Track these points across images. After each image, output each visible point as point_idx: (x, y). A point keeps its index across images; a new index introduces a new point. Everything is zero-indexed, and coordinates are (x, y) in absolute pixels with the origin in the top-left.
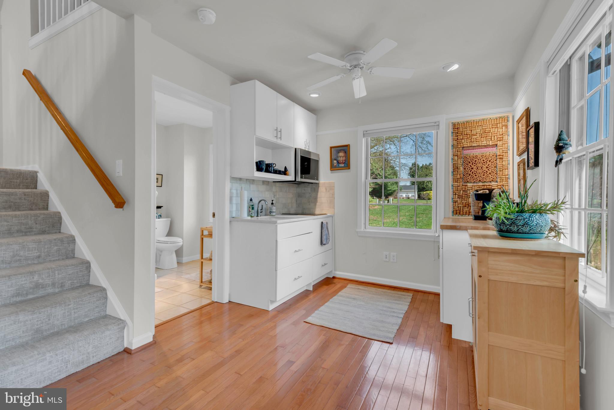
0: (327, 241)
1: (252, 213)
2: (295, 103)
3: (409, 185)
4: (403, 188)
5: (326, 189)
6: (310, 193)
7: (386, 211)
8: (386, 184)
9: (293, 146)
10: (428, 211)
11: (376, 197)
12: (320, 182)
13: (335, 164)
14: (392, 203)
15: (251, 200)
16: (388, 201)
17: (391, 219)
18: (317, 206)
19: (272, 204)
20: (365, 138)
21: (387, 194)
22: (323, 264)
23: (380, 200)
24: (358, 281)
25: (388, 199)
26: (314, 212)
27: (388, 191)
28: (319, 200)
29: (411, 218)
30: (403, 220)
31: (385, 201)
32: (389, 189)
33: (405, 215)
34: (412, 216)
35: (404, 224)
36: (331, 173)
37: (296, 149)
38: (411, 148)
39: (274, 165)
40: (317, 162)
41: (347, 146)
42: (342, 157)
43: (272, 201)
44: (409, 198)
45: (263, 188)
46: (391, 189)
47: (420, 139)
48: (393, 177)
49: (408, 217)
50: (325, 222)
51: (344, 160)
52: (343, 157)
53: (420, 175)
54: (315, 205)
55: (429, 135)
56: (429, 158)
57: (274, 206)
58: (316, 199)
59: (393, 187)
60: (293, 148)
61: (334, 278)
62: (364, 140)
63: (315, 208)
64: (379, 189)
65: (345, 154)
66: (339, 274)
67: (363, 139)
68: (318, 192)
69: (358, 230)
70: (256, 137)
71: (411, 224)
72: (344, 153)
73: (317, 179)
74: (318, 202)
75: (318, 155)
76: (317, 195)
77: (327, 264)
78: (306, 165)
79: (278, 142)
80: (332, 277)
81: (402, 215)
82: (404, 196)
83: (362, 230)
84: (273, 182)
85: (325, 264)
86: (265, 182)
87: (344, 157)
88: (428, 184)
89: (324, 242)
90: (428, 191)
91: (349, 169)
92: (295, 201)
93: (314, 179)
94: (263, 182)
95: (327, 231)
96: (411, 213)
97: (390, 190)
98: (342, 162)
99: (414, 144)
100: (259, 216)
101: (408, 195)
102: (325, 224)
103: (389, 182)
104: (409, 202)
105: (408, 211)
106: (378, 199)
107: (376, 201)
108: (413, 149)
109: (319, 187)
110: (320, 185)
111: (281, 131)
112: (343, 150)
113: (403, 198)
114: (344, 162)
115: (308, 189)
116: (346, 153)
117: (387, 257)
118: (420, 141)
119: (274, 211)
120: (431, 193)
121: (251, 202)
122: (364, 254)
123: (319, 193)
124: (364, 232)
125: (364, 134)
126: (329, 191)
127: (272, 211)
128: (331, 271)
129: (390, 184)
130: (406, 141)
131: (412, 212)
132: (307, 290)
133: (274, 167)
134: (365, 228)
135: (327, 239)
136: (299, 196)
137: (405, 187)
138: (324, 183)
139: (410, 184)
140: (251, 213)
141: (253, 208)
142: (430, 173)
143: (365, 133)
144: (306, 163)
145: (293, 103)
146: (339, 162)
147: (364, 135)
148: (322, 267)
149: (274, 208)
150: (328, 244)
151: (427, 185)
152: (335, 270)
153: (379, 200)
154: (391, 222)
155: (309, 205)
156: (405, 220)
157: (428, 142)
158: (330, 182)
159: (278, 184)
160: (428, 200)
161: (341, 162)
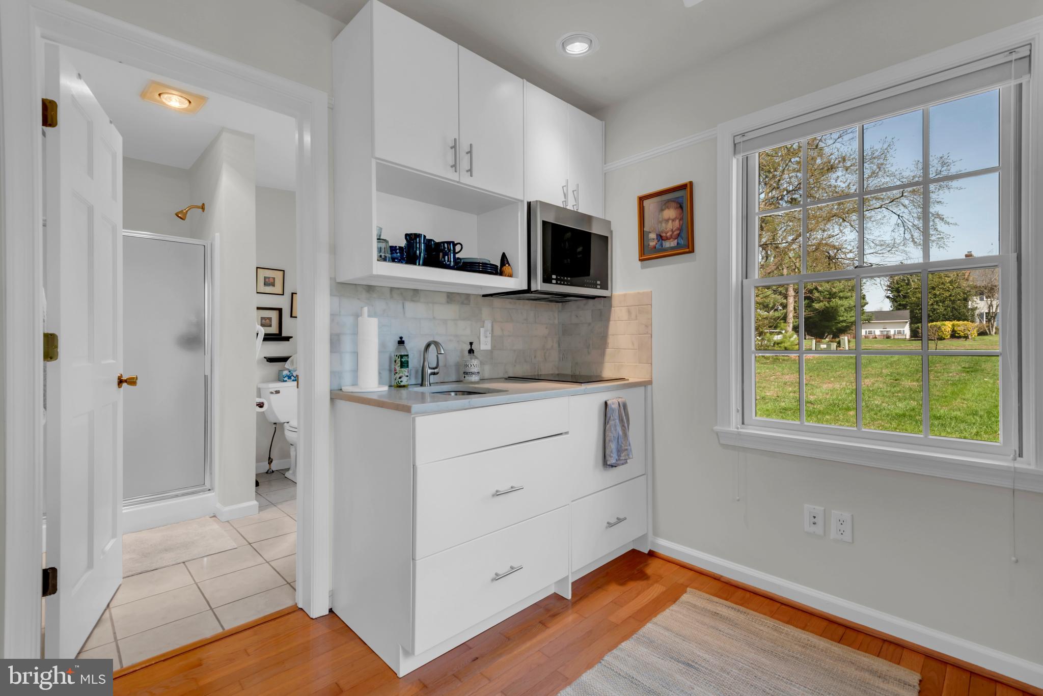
0: (619, 456)
1: (400, 378)
2: (528, 80)
3: (889, 310)
4: (873, 317)
5: (629, 312)
6: (589, 324)
7: (833, 365)
8: (835, 310)
9: (521, 198)
10: (941, 365)
11: (812, 336)
12: (614, 293)
13: (652, 244)
14: (849, 347)
15: (401, 342)
16: (839, 343)
17: (844, 383)
18: (607, 358)
19: (471, 351)
20: (740, 157)
21: (837, 329)
22: (613, 520)
23: (819, 342)
24: (722, 579)
25: (837, 340)
26: (601, 372)
27: (839, 323)
28: (611, 340)
29: (896, 380)
30: (876, 385)
31: (832, 343)
32: (841, 319)
33: (881, 373)
34: (898, 377)
35: (879, 396)
36: (643, 267)
37: (529, 204)
38: (893, 231)
39: (458, 248)
40: (604, 240)
41: (683, 187)
42: (670, 221)
43: (471, 344)
44: (888, 337)
45: (448, 312)
46: (845, 318)
47: (915, 211)
48: (849, 294)
49: (888, 378)
50: (613, 404)
51: (678, 229)
52: (673, 220)
53: (916, 288)
54: (603, 354)
55: (938, 200)
56: (941, 249)
57: (476, 358)
58: (603, 338)
59: (849, 316)
60: (522, 201)
61: (652, 554)
62: (735, 164)
63: (601, 363)
64: (817, 320)
65: (679, 211)
66: (667, 546)
67: (734, 161)
68: (608, 320)
69: (717, 428)
70: (377, 163)
71: (897, 394)
72: (676, 208)
73: (605, 286)
74: (610, 345)
75: (608, 223)
76: (606, 327)
77: (625, 519)
78: (580, 253)
79: (462, 181)
80: (646, 552)
81: (873, 372)
82: (878, 332)
83: (733, 429)
84: (484, 296)
85: (618, 519)
86: (453, 297)
87: (677, 221)
88: (936, 307)
89: (611, 461)
90: (937, 321)
91: (692, 251)
92: (556, 345)
93: (594, 286)
94: (448, 297)
95: (619, 429)
96: (896, 369)
97: (844, 321)
98: (671, 235)
99: (899, 221)
100: (427, 383)
101: (888, 331)
102: (613, 410)
103: (842, 306)
104: (889, 345)
105: (889, 366)
106: (814, 341)
107: (810, 343)
108: (897, 234)
109: (611, 306)
110: (615, 302)
111: (470, 152)
112: (673, 201)
113: (876, 338)
114: (675, 233)
115: (585, 313)
116: (681, 207)
117: (815, 520)
118: (915, 215)
119: (475, 370)
120: (945, 325)
121: (402, 347)
122: (738, 500)
123: (611, 322)
124: (739, 434)
125: (735, 145)
126: (636, 316)
127: (468, 370)
128: (644, 537)
129: (843, 309)
130: (879, 217)
131: (898, 367)
132: (557, 597)
133: (457, 251)
134: (743, 423)
135: (619, 451)
136: (566, 331)
137: (880, 316)
138: (625, 295)
139: (891, 309)
140: (398, 376)
141: (404, 364)
142: (943, 283)
143: (738, 140)
144: (580, 249)
145: (521, 80)
146: (664, 235)
147: (737, 146)
148: (607, 528)
149: (475, 362)
150: (623, 464)
151: (934, 309)
152: (656, 534)
153: (816, 342)
154: (844, 389)
155: (589, 353)
156: (881, 386)
157: (938, 214)
158: (639, 293)
159: (497, 301)
160: (939, 342)
161: (668, 234)
